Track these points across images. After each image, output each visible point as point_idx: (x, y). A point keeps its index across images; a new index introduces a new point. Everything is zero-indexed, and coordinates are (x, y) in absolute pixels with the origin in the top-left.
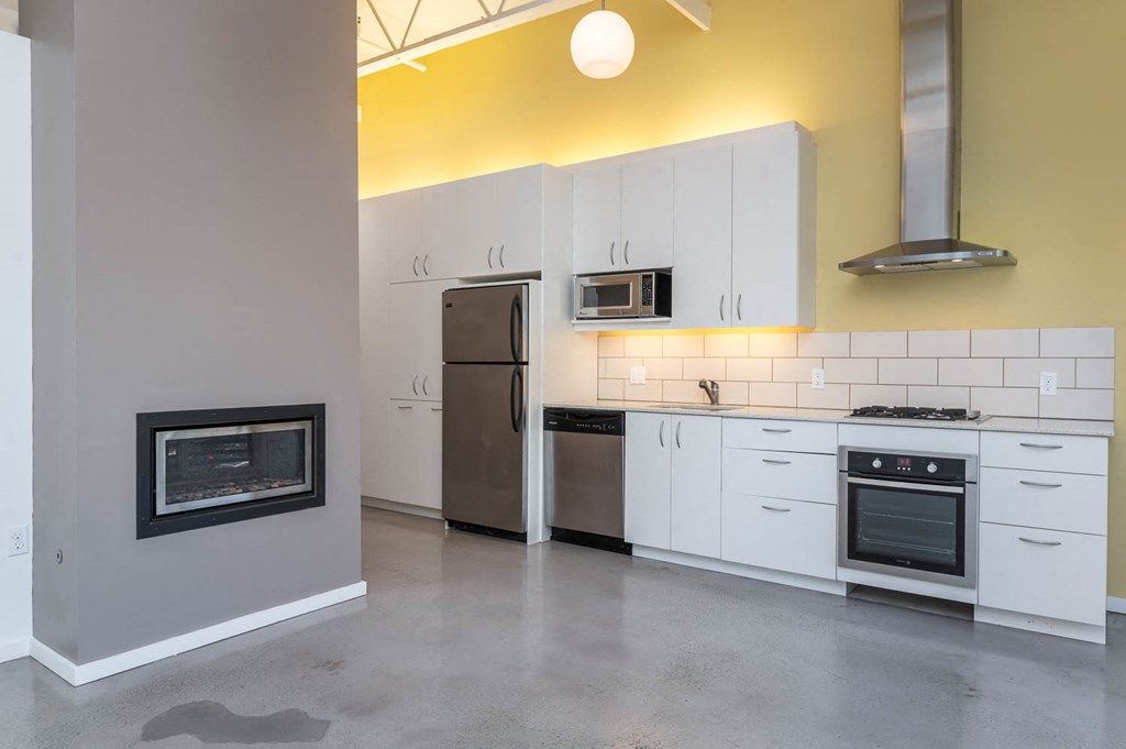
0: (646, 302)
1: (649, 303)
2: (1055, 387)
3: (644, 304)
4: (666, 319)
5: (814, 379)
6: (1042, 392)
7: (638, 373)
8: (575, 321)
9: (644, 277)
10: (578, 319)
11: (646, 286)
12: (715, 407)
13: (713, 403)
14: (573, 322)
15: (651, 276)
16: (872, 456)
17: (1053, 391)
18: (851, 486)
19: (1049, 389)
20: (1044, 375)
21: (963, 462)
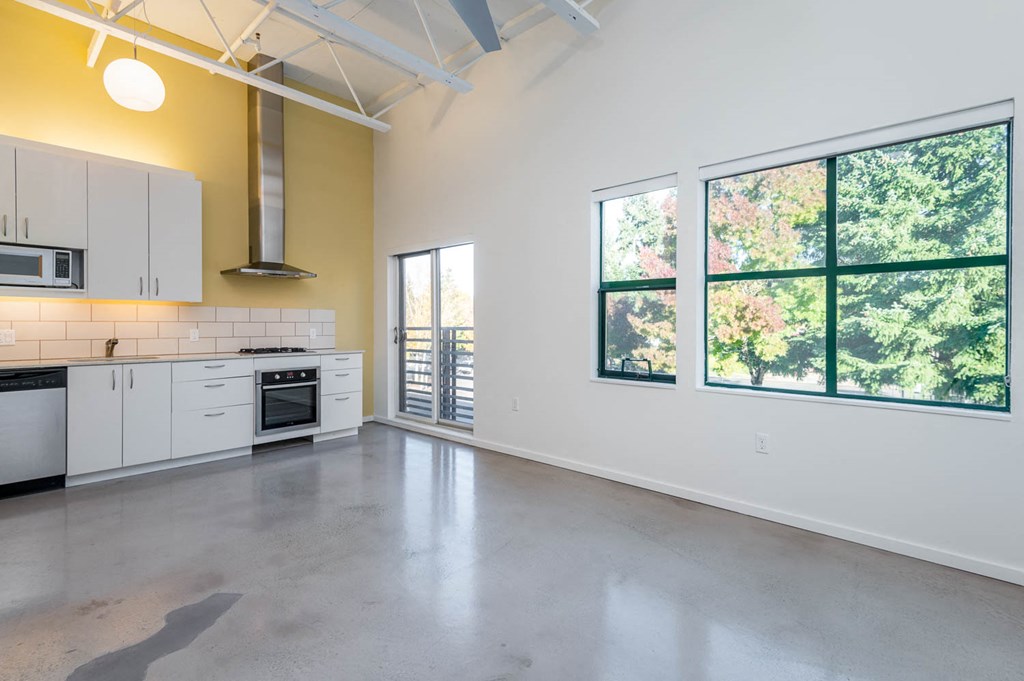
0: (61, 274)
1: (66, 276)
2: (316, 335)
4: (80, 290)
5: (192, 336)
6: (311, 337)
13: (110, 355)
16: (274, 373)
17: (315, 337)
18: (264, 391)
19: (313, 336)
20: (311, 330)
21: (315, 370)
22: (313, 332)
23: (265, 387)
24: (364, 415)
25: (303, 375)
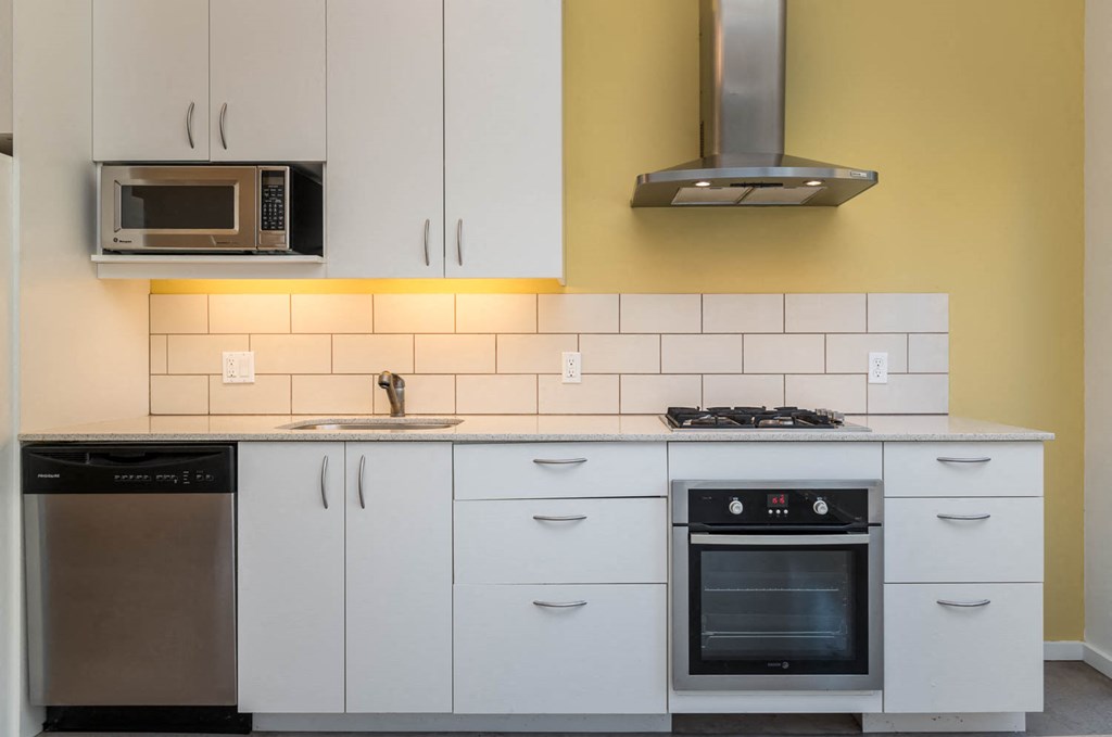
0: (270, 222)
1: (279, 226)
2: (886, 371)
3: (267, 226)
4: (315, 258)
5: (565, 368)
6: (872, 379)
7: (239, 363)
8: (99, 257)
9: (266, 174)
10: (107, 252)
11: (269, 194)
12: (399, 420)
13: (395, 413)
14: (94, 258)
15: (282, 174)
16: (724, 496)
17: (884, 378)
18: (695, 551)
19: (879, 375)
20: (873, 355)
21: (865, 492)
22: (880, 362)
23: (698, 539)
24: (1045, 640)
25: (821, 508)
